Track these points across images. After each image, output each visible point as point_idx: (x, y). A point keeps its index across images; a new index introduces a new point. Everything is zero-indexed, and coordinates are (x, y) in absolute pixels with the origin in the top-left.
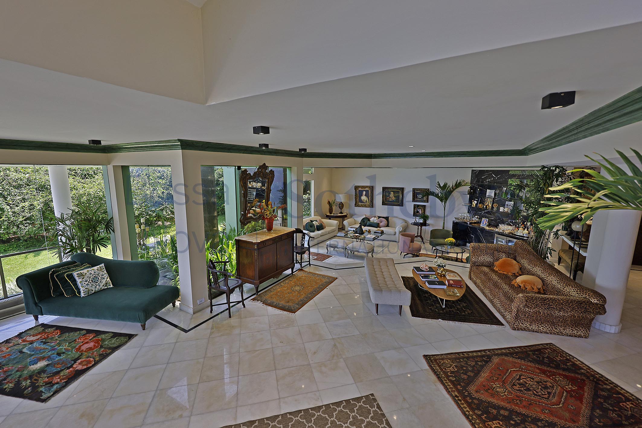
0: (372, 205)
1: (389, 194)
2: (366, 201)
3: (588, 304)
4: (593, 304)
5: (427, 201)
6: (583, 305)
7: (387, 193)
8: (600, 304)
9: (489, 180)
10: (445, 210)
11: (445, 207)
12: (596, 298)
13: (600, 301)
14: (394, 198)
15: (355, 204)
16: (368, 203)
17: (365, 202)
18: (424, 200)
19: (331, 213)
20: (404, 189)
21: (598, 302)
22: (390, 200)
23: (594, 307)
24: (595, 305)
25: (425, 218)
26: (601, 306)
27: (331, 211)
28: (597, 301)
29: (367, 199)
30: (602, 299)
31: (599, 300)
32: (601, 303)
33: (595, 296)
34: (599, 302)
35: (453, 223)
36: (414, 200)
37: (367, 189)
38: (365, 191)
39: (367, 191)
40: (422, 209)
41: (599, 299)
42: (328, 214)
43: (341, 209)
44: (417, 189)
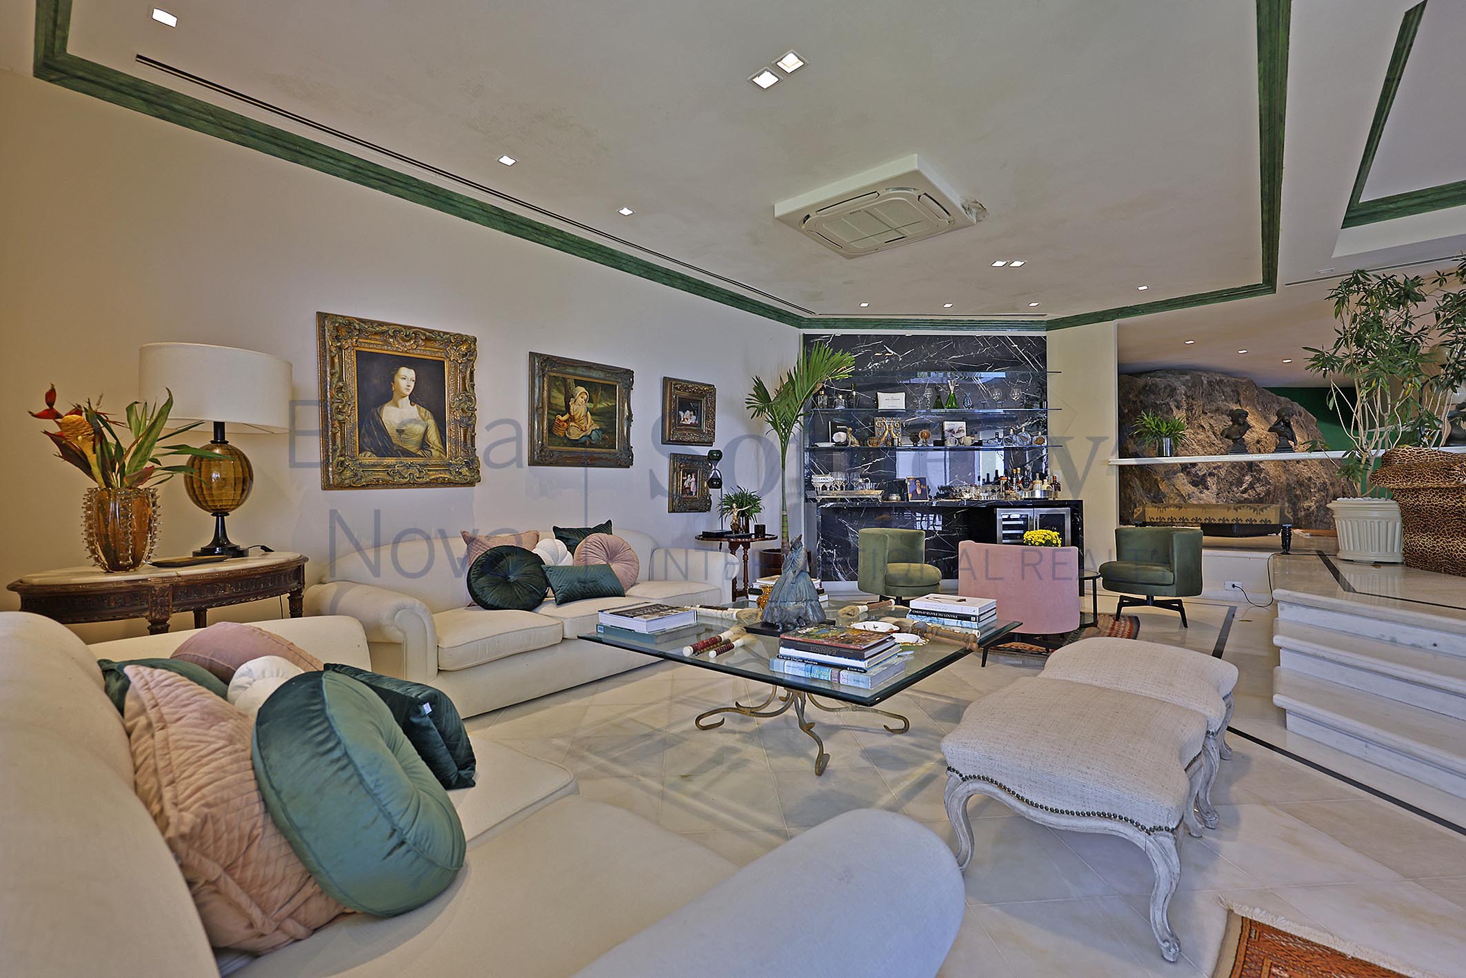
1: (569, 397)
7: (555, 393)
9: (876, 364)
14: (590, 425)
22: (575, 434)
29: (431, 422)
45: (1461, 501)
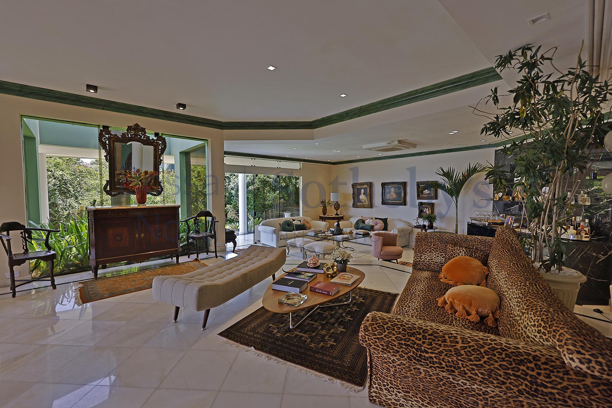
0: (371, 206)
2: (365, 201)
3: (545, 369)
4: (567, 373)
5: (436, 197)
6: (528, 368)
8: (594, 377)
10: (457, 208)
11: (457, 202)
12: (579, 352)
13: (593, 364)
15: (353, 205)
16: (367, 203)
17: (363, 201)
18: (431, 197)
19: (324, 214)
20: (407, 184)
21: (582, 366)
23: (565, 384)
24: (574, 377)
25: (431, 219)
26: (598, 385)
27: (324, 212)
28: (581, 362)
30: (600, 359)
31: (590, 361)
32: (597, 374)
33: (574, 346)
34: (588, 368)
35: (468, 225)
36: (419, 197)
37: (365, 186)
38: (363, 188)
39: (365, 189)
40: (430, 208)
41: (588, 357)
42: (322, 216)
43: (337, 210)
44: (422, 183)
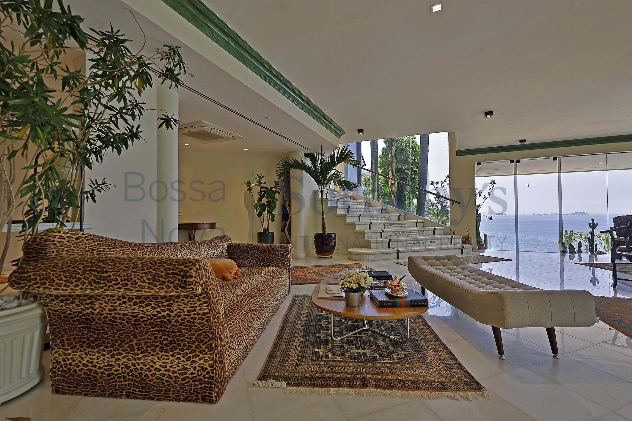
45: (91, 307)
